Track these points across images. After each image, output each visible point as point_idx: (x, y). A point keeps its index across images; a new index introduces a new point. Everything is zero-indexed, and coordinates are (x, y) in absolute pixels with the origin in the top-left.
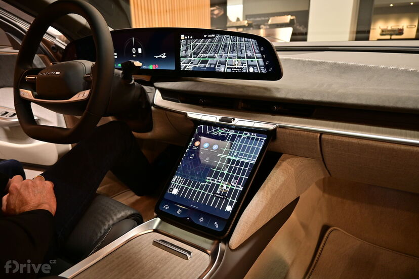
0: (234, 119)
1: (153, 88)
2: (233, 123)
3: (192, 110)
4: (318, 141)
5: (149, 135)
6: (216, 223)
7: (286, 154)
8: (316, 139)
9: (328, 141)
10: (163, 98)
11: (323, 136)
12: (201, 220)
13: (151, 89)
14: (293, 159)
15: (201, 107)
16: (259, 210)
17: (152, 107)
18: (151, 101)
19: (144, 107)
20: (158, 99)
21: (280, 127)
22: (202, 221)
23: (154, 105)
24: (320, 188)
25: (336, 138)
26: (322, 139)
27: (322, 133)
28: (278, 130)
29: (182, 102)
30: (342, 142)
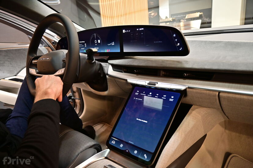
0: (157, 83)
1: (108, 64)
2: (157, 86)
3: (130, 77)
4: (217, 97)
5: (105, 93)
6: (145, 155)
7: (195, 105)
8: (215, 96)
9: (225, 98)
10: (114, 70)
11: (221, 94)
14: (200, 109)
15: (135, 75)
16: (176, 146)
17: (107, 76)
18: (106, 72)
19: (102, 76)
20: (110, 71)
21: (189, 88)
22: (136, 153)
23: (108, 74)
24: (222, 126)
25: (231, 95)
26: (220, 96)
27: (219, 92)
28: (188, 90)
29: (125, 72)
30: (235, 98)
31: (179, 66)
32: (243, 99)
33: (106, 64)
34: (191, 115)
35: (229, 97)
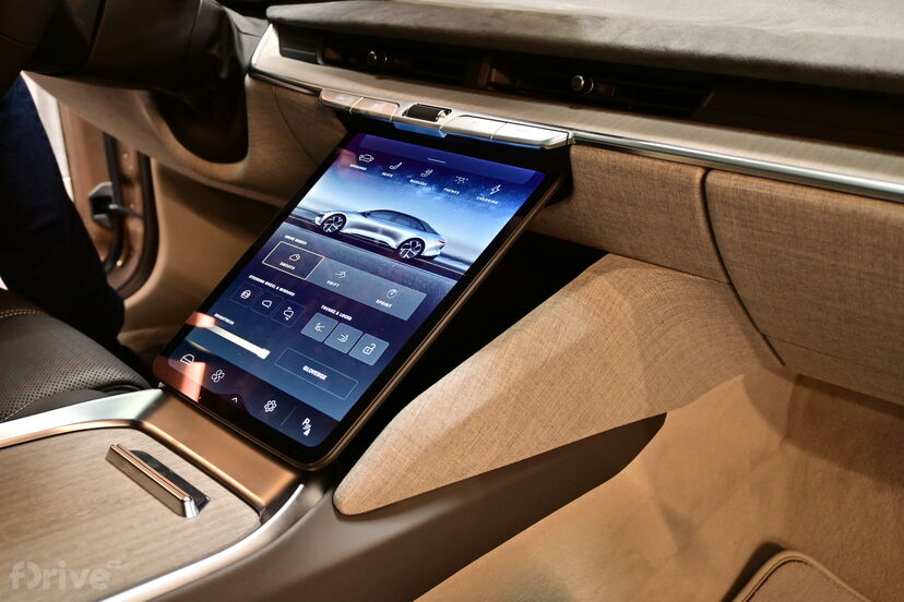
0: (447, 112)
1: (265, 22)
2: (444, 121)
4: (697, 196)
6: (307, 421)
7: (617, 254)
8: (686, 187)
9: (726, 199)
10: (283, 53)
11: (712, 179)
12: (270, 406)
14: (633, 270)
15: (371, 78)
17: (247, 79)
18: (245, 62)
19: (223, 75)
20: (265, 51)
22: (271, 410)
23: (253, 72)
26: (707, 188)
27: (710, 166)
28: (575, 151)
29: (330, 62)
30: (771, 199)
31: (561, 34)
32: (804, 205)
33: (257, 25)
35: (745, 192)
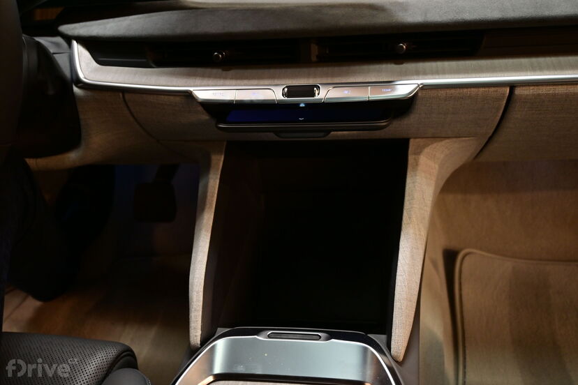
0: (319, 88)
1: (59, 39)
2: (320, 95)
4: (505, 101)
5: (73, 157)
11: (518, 91)
13: (57, 45)
17: (76, 89)
19: (51, 92)
20: (85, 66)
23: (78, 82)
25: (543, 90)
26: (513, 98)
27: (512, 86)
29: (159, 64)
30: (554, 95)
34: (420, 168)
35: (539, 95)
